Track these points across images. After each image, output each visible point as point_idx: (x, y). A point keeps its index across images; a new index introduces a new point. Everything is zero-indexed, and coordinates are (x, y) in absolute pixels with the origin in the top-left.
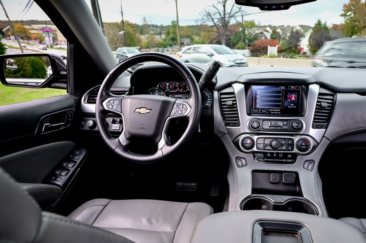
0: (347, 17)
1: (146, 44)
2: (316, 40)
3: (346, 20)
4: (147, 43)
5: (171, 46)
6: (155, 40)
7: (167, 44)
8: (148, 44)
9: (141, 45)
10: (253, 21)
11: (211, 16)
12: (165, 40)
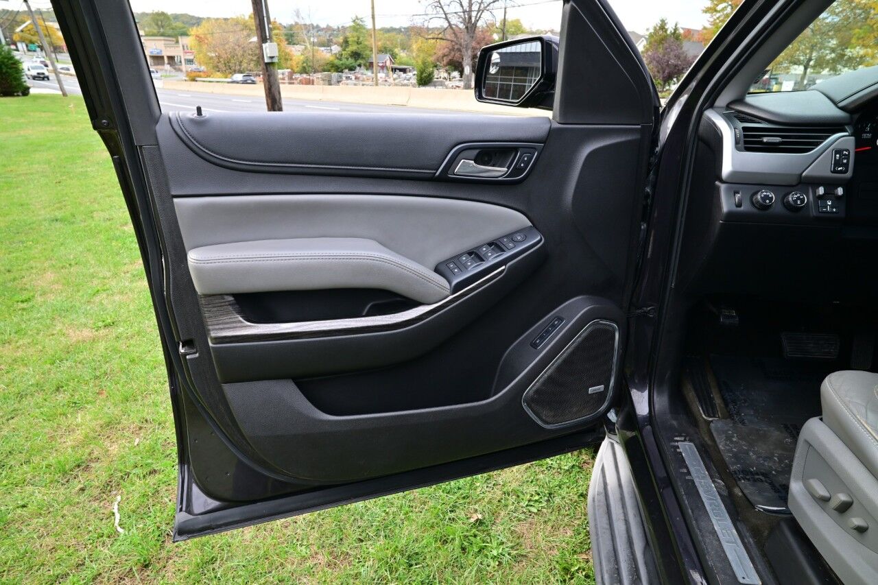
0: (718, 15)
1: (300, 63)
2: (658, 62)
3: (715, 20)
4: (304, 62)
5: (352, 69)
6: (318, 56)
7: (342, 64)
8: (305, 65)
9: (292, 65)
10: (518, 21)
11: (441, 7)
12: (340, 57)
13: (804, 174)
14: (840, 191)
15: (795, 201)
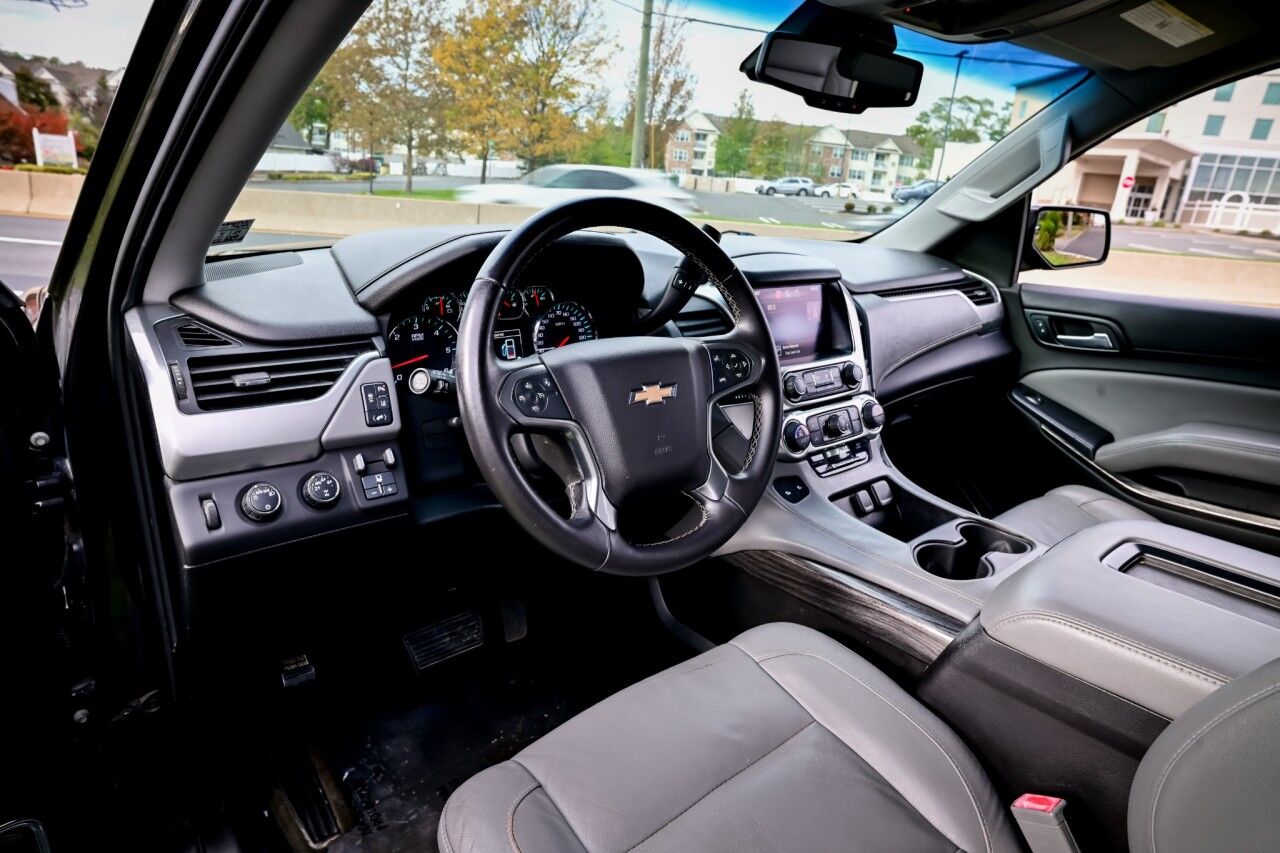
13: (324, 438)
14: (389, 456)
15: (320, 492)
